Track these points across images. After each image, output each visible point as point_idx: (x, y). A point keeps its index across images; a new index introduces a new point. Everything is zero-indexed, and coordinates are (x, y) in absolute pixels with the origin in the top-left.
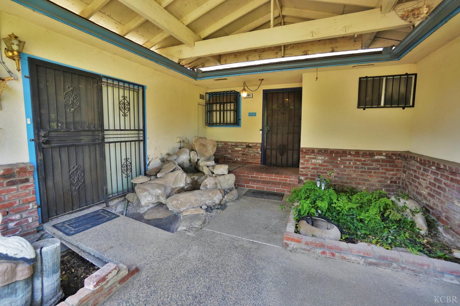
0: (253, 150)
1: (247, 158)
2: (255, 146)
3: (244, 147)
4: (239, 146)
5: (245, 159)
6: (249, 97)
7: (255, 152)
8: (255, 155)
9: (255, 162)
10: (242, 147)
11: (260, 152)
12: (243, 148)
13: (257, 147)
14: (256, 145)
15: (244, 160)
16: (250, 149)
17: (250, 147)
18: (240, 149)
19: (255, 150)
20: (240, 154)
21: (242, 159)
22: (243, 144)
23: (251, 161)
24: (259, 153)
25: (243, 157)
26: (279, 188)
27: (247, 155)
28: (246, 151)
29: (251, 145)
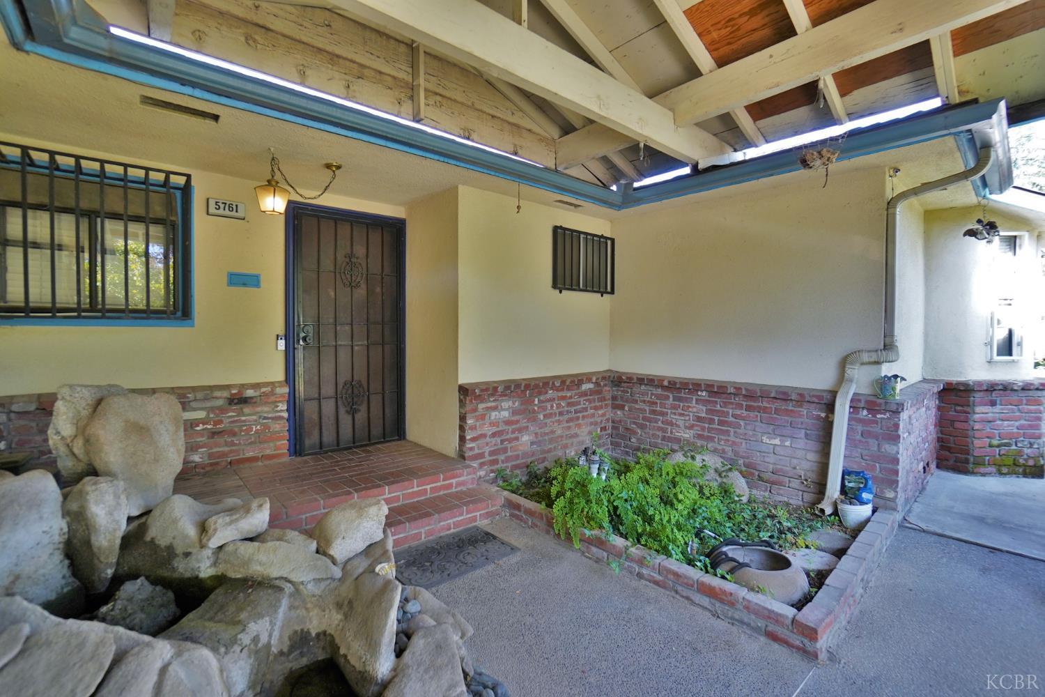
0: (259, 409)
1: (233, 444)
2: (265, 393)
3: (220, 403)
4: (194, 405)
5: (226, 449)
6: (233, 214)
7: (265, 418)
8: (266, 427)
9: (268, 452)
10: (208, 404)
11: (286, 415)
12: (212, 409)
13: (272, 399)
14: (272, 391)
15: (223, 455)
16: (246, 410)
17: (244, 401)
18: (201, 415)
19: (266, 409)
20: (200, 433)
21: (210, 456)
22: (217, 394)
23: (251, 454)
24: (281, 418)
25: (217, 445)
26: (462, 515)
27: (234, 434)
28: (226, 421)
29: (250, 393)
